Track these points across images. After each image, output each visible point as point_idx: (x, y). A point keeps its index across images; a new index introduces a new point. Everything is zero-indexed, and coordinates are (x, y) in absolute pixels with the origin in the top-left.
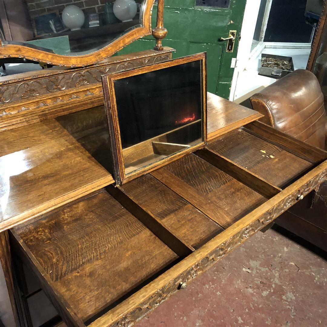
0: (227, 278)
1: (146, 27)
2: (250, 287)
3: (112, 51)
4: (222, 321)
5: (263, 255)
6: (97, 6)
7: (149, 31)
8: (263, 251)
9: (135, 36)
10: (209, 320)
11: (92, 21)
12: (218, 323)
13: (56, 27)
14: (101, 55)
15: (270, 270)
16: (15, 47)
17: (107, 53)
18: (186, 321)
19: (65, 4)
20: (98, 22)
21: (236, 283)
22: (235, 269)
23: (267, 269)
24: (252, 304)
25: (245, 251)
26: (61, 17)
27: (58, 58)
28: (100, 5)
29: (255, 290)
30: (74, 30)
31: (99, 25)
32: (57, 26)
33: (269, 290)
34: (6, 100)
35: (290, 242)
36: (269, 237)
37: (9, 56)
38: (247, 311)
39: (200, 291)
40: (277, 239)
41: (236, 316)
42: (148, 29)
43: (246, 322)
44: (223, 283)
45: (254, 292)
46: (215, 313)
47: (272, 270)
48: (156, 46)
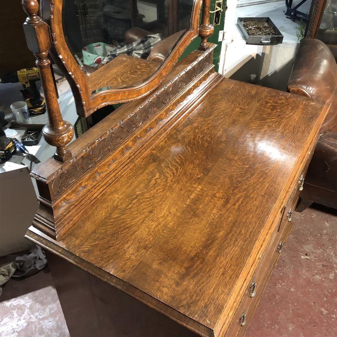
0: (292, 271)
2: (316, 273)
4: (309, 317)
5: (311, 237)
8: (309, 233)
10: (298, 320)
12: (307, 321)
15: (324, 250)
18: (279, 329)
21: (302, 273)
22: (295, 259)
24: (326, 290)
25: (294, 237)
29: (322, 276)
33: (334, 272)
35: (327, 216)
36: (307, 215)
38: (326, 299)
39: (276, 293)
40: (315, 216)
41: (319, 308)
43: (331, 311)
44: (291, 277)
45: (322, 278)
46: (299, 311)
47: (326, 250)
48: (201, 46)
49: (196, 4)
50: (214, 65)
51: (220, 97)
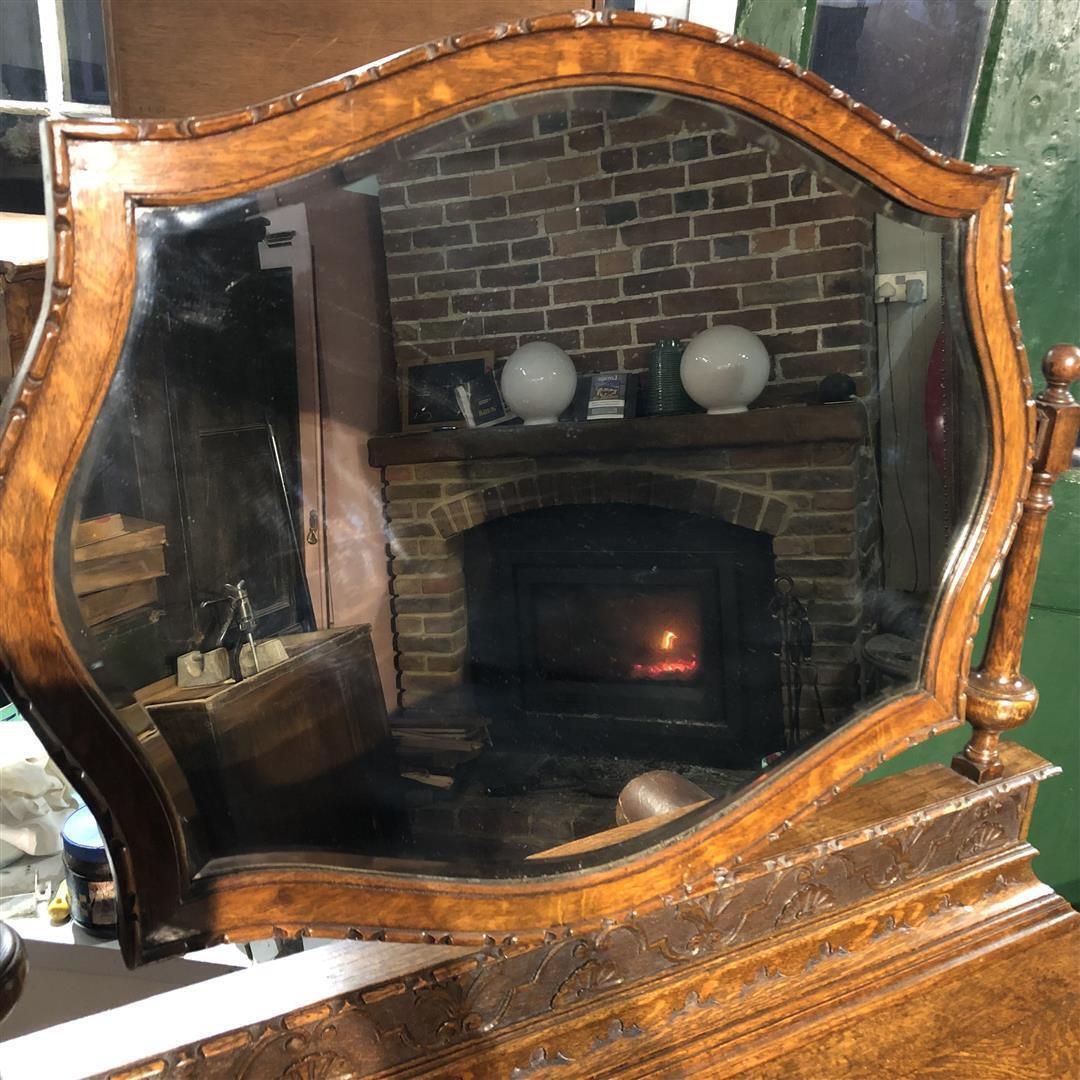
1: (941, 691)
3: (760, 828)
6: (625, 347)
7: (952, 710)
9: (882, 742)
11: (599, 398)
13: (475, 409)
14: (706, 856)
17: (737, 840)
19: (518, 335)
20: (621, 403)
26: (499, 377)
28: (635, 345)
30: (534, 423)
31: (621, 416)
32: (480, 403)
42: (950, 702)
48: (965, 754)
49: (951, 591)
50: (1034, 851)
51: (1005, 1013)
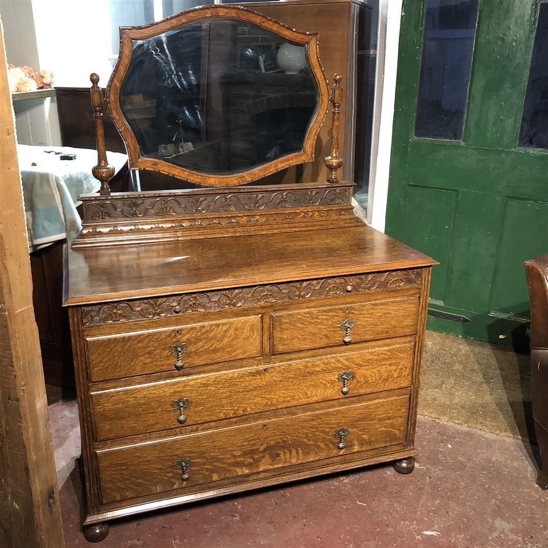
1: (307, 152)
5: (526, 520)
7: (311, 158)
8: (529, 516)
9: (291, 162)
14: (246, 178)
15: (524, 541)
16: (151, 161)
17: (253, 176)
21: (456, 536)
23: (520, 539)
25: (498, 506)
27: (195, 176)
34: (139, 214)
37: (145, 168)
39: (393, 526)
42: (310, 156)
47: (528, 542)
